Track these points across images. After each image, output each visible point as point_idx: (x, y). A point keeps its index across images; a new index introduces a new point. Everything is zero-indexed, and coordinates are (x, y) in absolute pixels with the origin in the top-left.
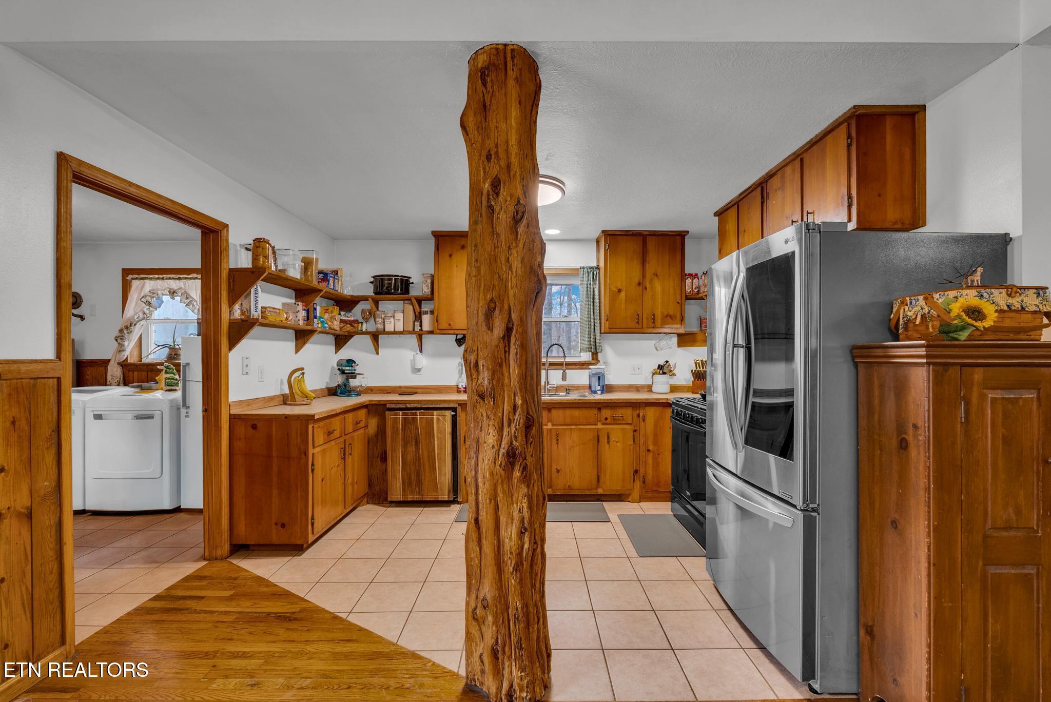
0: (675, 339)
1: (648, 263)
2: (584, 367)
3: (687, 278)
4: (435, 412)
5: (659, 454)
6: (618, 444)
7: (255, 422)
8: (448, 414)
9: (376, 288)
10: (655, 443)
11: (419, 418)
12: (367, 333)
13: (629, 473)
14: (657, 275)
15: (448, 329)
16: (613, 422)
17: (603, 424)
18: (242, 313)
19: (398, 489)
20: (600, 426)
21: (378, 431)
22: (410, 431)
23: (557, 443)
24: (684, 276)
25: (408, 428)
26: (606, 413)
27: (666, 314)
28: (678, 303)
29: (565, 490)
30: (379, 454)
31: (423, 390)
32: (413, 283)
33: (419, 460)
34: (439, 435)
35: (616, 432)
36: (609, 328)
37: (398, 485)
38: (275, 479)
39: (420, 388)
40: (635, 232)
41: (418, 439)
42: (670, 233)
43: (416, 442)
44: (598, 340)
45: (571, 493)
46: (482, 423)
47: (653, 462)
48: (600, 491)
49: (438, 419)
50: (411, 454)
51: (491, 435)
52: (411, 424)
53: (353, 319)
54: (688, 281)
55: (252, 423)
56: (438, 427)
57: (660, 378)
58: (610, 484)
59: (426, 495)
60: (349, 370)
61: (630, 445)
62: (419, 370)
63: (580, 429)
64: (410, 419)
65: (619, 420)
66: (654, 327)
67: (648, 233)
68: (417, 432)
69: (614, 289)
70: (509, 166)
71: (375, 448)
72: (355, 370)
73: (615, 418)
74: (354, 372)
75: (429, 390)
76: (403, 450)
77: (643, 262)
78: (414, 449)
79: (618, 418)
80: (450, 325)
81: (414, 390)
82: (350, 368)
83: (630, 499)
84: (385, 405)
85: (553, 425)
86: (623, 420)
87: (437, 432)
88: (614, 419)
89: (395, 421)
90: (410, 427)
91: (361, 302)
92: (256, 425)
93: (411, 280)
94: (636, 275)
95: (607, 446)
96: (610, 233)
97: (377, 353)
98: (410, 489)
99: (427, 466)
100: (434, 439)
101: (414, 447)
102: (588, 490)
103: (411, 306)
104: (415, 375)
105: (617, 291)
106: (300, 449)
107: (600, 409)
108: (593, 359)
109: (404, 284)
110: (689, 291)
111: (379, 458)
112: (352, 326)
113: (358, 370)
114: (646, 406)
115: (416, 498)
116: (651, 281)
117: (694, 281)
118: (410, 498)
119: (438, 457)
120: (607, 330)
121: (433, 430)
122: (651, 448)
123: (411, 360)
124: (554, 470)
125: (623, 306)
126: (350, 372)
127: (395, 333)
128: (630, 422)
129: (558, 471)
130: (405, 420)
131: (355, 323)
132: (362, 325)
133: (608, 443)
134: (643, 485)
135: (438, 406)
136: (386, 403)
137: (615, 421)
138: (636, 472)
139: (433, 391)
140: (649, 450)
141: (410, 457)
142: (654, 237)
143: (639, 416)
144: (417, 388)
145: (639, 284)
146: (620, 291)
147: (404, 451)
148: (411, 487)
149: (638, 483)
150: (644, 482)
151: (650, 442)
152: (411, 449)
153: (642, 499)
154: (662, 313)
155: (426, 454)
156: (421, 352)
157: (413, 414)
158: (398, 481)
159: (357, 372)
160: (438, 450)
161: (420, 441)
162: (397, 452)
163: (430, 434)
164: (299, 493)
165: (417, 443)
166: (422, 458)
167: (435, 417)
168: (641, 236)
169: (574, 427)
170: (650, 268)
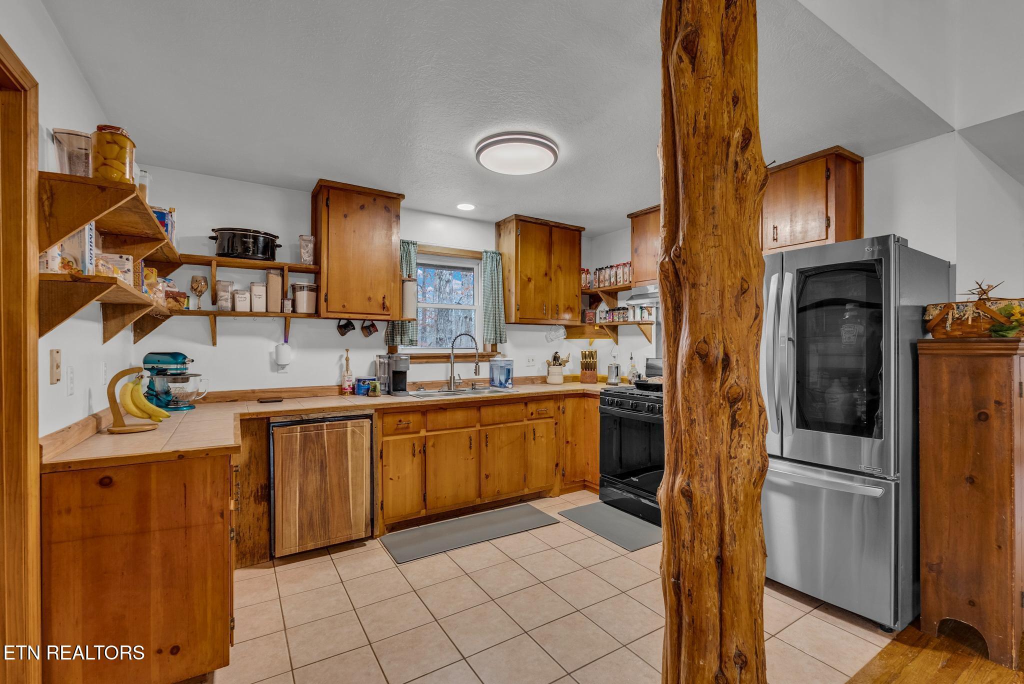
0: (562, 331)
1: (553, 254)
2: (484, 359)
3: (583, 273)
4: (349, 423)
5: (576, 445)
6: (543, 439)
7: (108, 473)
8: (367, 423)
9: (220, 246)
10: (573, 435)
11: (325, 434)
12: (199, 313)
13: (552, 466)
14: (560, 268)
15: (342, 312)
16: (538, 417)
17: (528, 420)
18: (65, 264)
19: (293, 537)
20: (526, 422)
21: (250, 458)
22: (313, 453)
23: (487, 446)
24: (581, 271)
25: (310, 447)
26: (532, 407)
27: (567, 306)
28: (577, 296)
29: (494, 496)
30: (252, 492)
31: (290, 394)
32: (280, 246)
33: (326, 491)
34: (354, 453)
35: (542, 427)
36: (520, 318)
37: (293, 532)
38: (156, 571)
39: (284, 392)
40: (543, 221)
41: (324, 462)
42: (571, 228)
43: (322, 466)
44: (503, 330)
45: (500, 499)
46: (722, 433)
47: (571, 454)
48: (526, 491)
49: (353, 432)
50: (314, 484)
51: (745, 447)
52: (314, 444)
53: (177, 290)
54: (583, 276)
55: (101, 477)
56: (353, 442)
57: (555, 369)
58: (536, 483)
59: (335, 536)
60: (177, 369)
61: (553, 439)
62: (283, 367)
63: (508, 427)
64: (313, 436)
65: (543, 414)
66: (557, 319)
67: (553, 224)
68: (323, 454)
69: (525, 278)
71: (246, 484)
72: (186, 369)
73: (540, 412)
74: (184, 371)
75: (299, 393)
76: (302, 480)
77: (550, 252)
78: (318, 477)
79: (542, 412)
80: (344, 306)
81: (276, 394)
82: (179, 366)
83: (551, 495)
84: (268, 418)
85: (481, 426)
86: (547, 413)
87: (352, 449)
88: (539, 414)
89: (290, 441)
90: (312, 446)
91: (184, 266)
92: (110, 479)
93: (278, 242)
94: (543, 264)
95: (533, 442)
96: (522, 218)
97: (214, 344)
98: (311, 533)
99: (336, 498)
100: (348, 459)
101: (318, 473)
102: (515, 492)
103: (280, 279)
104: (276, 373)
105: (527, 279)
106: (210, 508)
107: (526, 404)
108: (492, 351)
109: (270, 246)
110: (584, 285)
111: (252, 499)
112: (177, 301)
113: (191, 369)
114: (565, 398)
115: (320, 544)
116: (555, 272)
117: (588, 276)
118: (310, 546)
119: (352, 482)
120: (518, 321)
121: (346, 447)
122: (569, 439)
123: (271, 354)
124: (483, 476)
125: (532, 295)
126: (179, 372)
127: (251, 314)
128: (552, 416)
129: (487, 477)
130: (305, 439)
131: (181, 297)
132: (188, 300)
133: (534, 439)
134: (563, 477)
135: (353, 414)
136: (268, 416)
137: (540, 416)
138: (557, 465)
139: (305, 394)
140: (568, 442)
141: (312, 488)
142: (558, 229)
143: (559, 408)
144: (281, 392)
145: (546, 274)
146: (529, 280)
147: (304, 481)
148: (313, 530)
149: (559, 475)
150: (563, 475)
151: (569, 434)
152: (314, 479)
153: (563, 491)
154: (564, 305)
155: (335, 481)
156: (286, 341)
157: (317, 429)
158: (292, 526)
159: (189, 372)
160: (352, 473)
161: (328, 464)
162: (292, 485)
163: (342, 452)
164: (209, 584)
166: (330, 487)
167: (349, 429)
168: (547, 226)
169: (502, 425)
170: (555, 261)
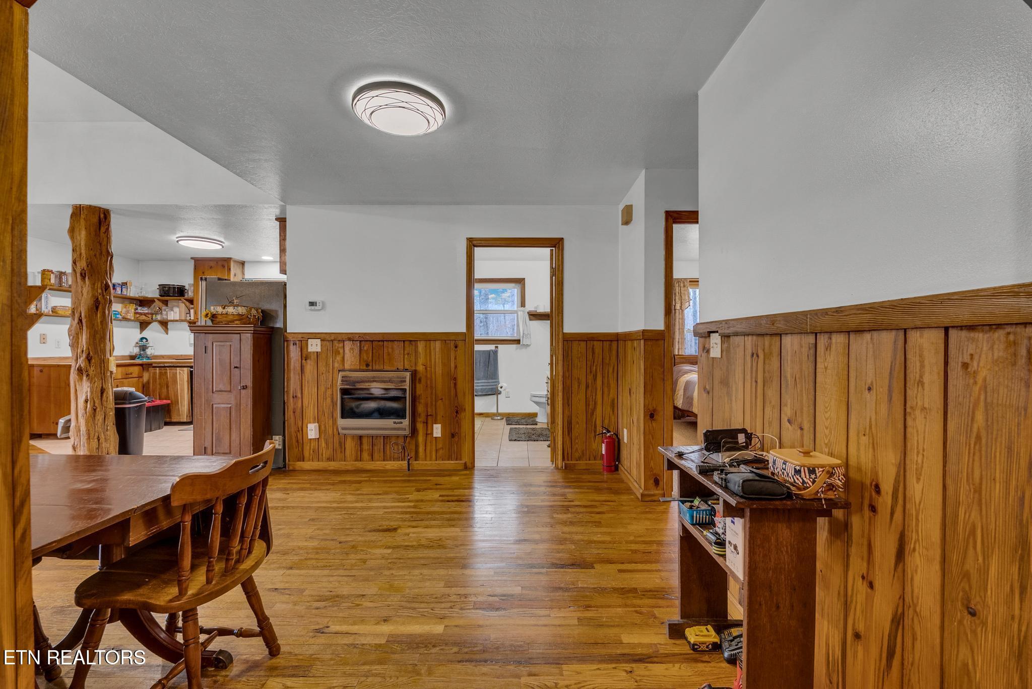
4: (178, 368)
9: (160, 292)
11: (168, 372)
12: (158, 322)
22: (163, 380)
25: (162, 378)
32: (186, 290)
49: (180, 372)
53: (147, 312)
56: (180, 377)
64: (164, 373)
70: (81, 254)
78: (166, 391)
91: (153, 302)
93: (185, 288)
97: (167, 334)
101: (166, 389)
103: (184, 304)
109: (180, 291)
112: (146, 316)
127: (176, 321)
132: (154, 316)
161: (169, 386)
163: (175, 381)
165: (167, 387)
166: (171, 396)
167: (178, 371)
